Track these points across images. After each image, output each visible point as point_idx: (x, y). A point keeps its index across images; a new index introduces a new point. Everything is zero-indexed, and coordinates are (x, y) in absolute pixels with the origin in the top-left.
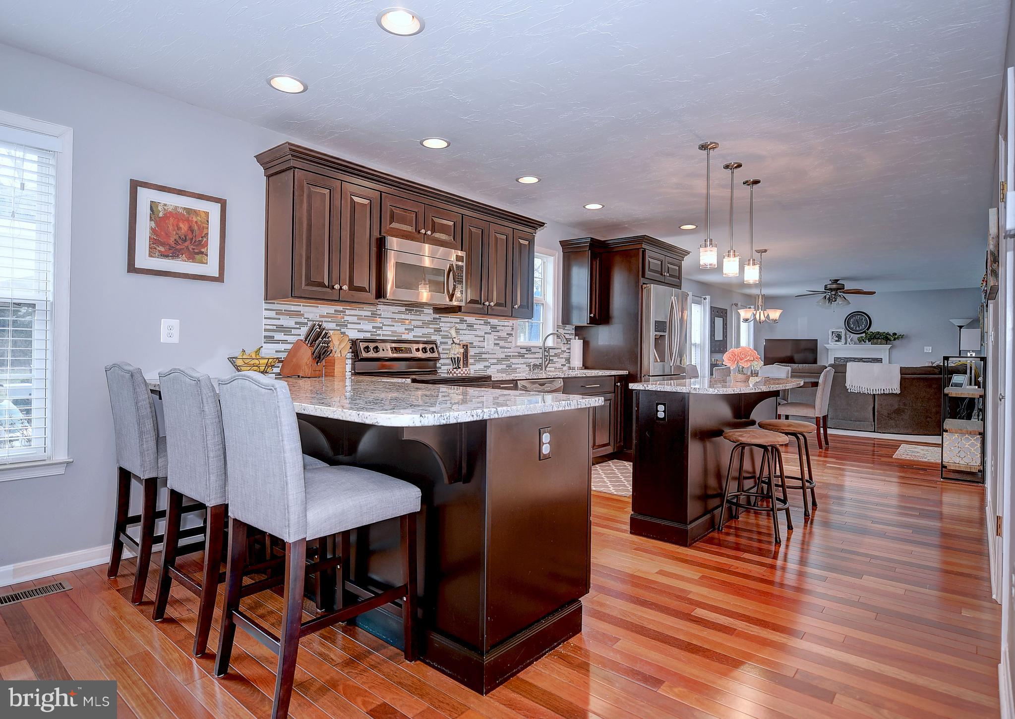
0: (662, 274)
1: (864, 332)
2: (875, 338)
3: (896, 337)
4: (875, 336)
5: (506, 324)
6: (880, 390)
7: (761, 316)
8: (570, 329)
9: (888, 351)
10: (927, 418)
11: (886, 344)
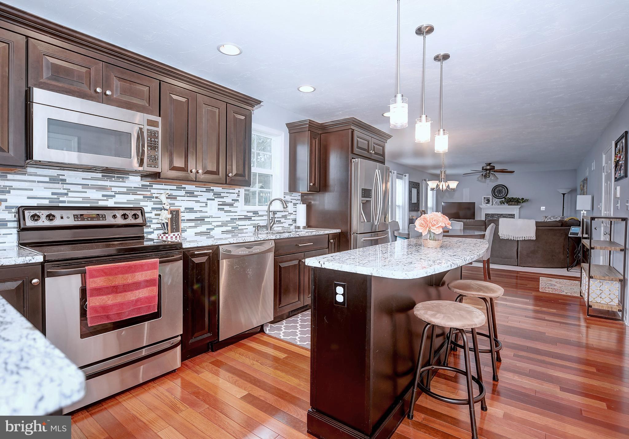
0: (368, 152)
1: (504, 197)
2: (510, 201)
3: (524, 200)
4: (511, 200)
5: (231, 191)
6: (522, 237)
7: (443, 185)
8: (297, 196)
9: (518, 209)
10: (553, 256)
11: (517, 205)
